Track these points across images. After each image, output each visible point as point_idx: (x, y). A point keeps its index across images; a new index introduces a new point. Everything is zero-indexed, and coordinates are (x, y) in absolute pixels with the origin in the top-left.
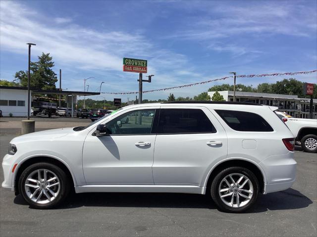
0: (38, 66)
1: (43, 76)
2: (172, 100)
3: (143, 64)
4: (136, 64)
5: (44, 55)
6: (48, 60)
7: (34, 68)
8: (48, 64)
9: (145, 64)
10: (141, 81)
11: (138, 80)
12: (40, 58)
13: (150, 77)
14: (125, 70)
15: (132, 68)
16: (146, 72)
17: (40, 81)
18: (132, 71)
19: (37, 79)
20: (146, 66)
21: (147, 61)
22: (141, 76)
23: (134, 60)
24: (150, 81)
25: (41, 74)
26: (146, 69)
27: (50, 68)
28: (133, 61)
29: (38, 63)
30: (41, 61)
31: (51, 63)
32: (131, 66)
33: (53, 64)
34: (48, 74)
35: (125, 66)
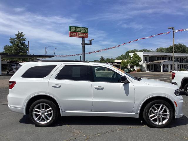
0: (15, 40)
1: (19, 47)
2: (103, 60)
3: (85, 30)
4: (79, 30)
5: (19, 33)
6: (22, 37)
7: (13, 42)
8: (22, 39)
9: (86, 30)
10: (84, 44)
11: (81, 44)
12: (16, 35)
13: (90, 41)
14: (71, 36)
15: (77, 34)
16: (87, 37)
17: (17, 50)
18: (76, 36)
19: (15, 49)
20: (87, 32)
21: (87, 28)
22: (83, 40)
23: (78, 27)
24: (90, 44)
25: (17, 45)
26: (87, 35)
27: (24, 42)
28: (76, 28)
29: (15, 38)
30: (17, 37)
31: (24, 38)
32: (75, 33)
33: (26, 39)
34: (22, 45)
35: (71, 32)
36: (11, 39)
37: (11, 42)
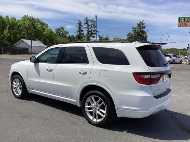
0: (136, 29)
1: (139, 35)
4: (189, 21)
5: (140, 22)
6: (142, 25)
7: (134, 30)
8: (142, 27)
11: (189, 33)
12: (138, 24)
14: (179, 26)
15: (185, 24)
18: (185, 26)
19: (135, 37)
25: (138, 33)
27: (143, 30)
28: (186, 19)
29: (136, 27)
30: (138, 26)
31: (144, 26)
32: (183, 24)
33: (145, 27)
34: (142, 33)
35: (179, 23)
36: (133, 28)
37: (133, 31)
